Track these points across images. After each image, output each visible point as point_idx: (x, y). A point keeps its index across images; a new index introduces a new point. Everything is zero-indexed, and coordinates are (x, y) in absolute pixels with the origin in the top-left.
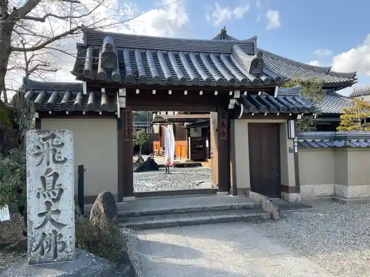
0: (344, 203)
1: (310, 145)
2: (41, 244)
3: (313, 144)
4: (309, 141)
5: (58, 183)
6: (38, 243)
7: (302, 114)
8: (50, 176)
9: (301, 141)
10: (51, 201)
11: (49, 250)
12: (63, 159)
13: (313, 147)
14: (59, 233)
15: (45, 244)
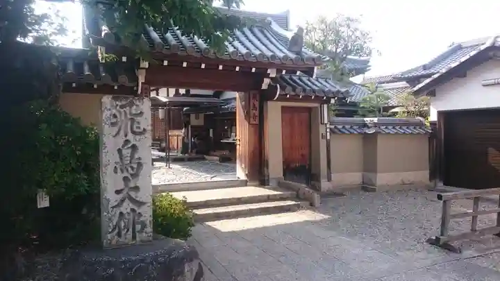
0: (374, 190)
1: (340, 131)
2: (118, 225)
3: (344, 130)
4: (340, 127)
5: (136, 156)
6: (115, 223)
7: (336, 98)
8: (128, 148)
9: (333, 127)
10: (129, 177)
11: (127, 231)
12: (141, 130)
13: (344, 133)
14: (138, 211)
15: (123, 224)
